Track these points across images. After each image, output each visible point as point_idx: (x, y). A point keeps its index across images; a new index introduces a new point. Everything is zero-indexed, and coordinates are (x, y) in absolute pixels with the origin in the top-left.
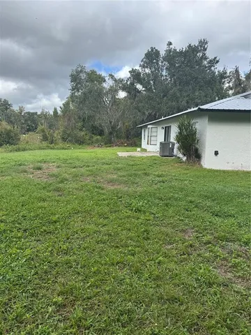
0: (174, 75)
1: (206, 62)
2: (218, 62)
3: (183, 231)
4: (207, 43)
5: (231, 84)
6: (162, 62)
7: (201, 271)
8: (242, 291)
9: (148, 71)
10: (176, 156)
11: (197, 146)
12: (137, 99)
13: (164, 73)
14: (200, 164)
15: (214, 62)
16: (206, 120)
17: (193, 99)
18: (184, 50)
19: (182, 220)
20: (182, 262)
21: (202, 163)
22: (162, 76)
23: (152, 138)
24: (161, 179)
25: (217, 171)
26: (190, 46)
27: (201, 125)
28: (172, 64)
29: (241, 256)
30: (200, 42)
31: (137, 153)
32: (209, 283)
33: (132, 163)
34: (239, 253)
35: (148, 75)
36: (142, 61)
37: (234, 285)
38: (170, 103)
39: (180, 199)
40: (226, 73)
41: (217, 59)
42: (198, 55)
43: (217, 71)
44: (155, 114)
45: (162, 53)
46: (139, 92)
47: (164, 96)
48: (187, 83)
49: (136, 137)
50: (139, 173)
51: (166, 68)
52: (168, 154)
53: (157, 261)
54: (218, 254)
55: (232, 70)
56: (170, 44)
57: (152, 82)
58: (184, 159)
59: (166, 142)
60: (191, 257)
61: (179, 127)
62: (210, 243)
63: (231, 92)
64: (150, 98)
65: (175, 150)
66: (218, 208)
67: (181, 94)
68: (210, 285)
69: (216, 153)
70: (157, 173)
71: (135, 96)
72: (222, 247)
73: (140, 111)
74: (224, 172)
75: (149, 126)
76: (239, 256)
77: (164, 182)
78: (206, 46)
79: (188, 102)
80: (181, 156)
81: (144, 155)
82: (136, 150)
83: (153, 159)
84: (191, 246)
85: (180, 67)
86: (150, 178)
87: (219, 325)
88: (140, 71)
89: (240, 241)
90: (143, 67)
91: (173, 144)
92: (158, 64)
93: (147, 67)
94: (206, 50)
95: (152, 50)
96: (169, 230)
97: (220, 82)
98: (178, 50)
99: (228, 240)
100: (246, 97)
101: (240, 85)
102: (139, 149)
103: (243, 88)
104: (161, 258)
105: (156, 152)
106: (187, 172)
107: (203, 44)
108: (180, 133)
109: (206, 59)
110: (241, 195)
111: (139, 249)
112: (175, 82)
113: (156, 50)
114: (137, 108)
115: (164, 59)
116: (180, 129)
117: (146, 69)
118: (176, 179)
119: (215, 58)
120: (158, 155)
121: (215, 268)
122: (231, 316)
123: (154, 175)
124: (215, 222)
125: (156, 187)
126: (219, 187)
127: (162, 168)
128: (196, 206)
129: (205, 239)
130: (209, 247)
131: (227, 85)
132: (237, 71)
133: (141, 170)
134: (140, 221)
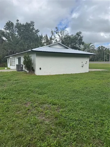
0: (21, 35)
1: (34, 31)
2: (39, 31)
3: (26, 104)
4: (34, 23)
5: (45, 41)
6: (15, 28)
7: (32, 119)
8: (48, 123)
9: (8, 31)
10: (24, 71)
11: (33, 66)
12: (3, 44)
13: (16, 33)
14: (34, 73)
15: (37, 31)
16: (35, 55)
17: (30, 46)
18: (25, 24)
19: (25, 99)
20: (24, 118)
21: (35, 73)
22: (15, 34)
23: (13, 63)
24: (16, 82)
25: (41, 76)
26: (27, 23)
27: (33, 57)
28: (20, 30)
29: (48, 109)
30: (31, 22)
31: (5, 70)
32: (35, 124)
33: (2, 75)
34: (48, 108)
35: (8, 34)
36: (5, 26)
37: (45, 122)
38: (20, 47)
39: (25, 90)
40: (42, 36)
41: (39, 30)
42: (31, 27)
43: (39, 35)
44: (14, 52)
45: (15, 24)
46: (5, 41)
47: (17, 44)
48: (27, 39)
49: (4, 62)
50: (5, 80)
51: (17, 31)
52: (20, 70)
53: (12, 121)
54: (39, 110)
55: (45, 35)
56: (18, 21)
57: (10, 37)
58: (28, 72)
59: (19, 64)
60: (28, 114)
61: (24, 58)
62: (36, 106)
63: (45, 44)
64: (10, 44)
65: (24, 68)
66: (40, 91)
67: (24, 44)
68: (36, 124)
69: (40, 69)
70: (15, 79)
71: (2, 42)
72: (41, 107)
73: (5, 50)
74: (44, 76)
75: (10, 57)
76: (47, 109)
77: (18, 83)
78: (34, 24)
79: (28, 47)
80: (26, 70)
81: (9, 71)
82: (5, 69)
83: (13, 72)
84: (29, 110)
85: (23, 31)
86: (11, 82)
87: (39, 140)
88: (4, 31)
89: (48, 103)
90: (6, 29)
91: (23, 66)
92: (13, 29)
93: (8, 30)
94: (34, 25)
95: (9, 22)
96: (19, 105)
97: (41, 40)
98: (22, 24)
99: (44, 103)
100: (49, 46)
101: (48, 41)
102: (6, 68)
103: (49, 43)
104: (14, 119)
105: (15, 69)
106: (29, 77)
107: (32, 23)
108: (25, 61)
109: (34, 29)
110: (49, 85)
111: (3, 117)
112: (22, 38)
113: (12, 22)
114: (4, 48)
115: (16, 27)
116: (25, 59)
117: (7, 31)
118: (24, 81)
119: (38, 30)
120: (16, 70)
121: (38, 117)
122: (43, 135)
123: (13, 80)
124: (39, 97)
125: (14, 86)
126: (41, 82)
127: (18, 76)
128: (32, 92)
129: (34, 105)
130: (36, 108)
131: (44, 41)
132: (47, 36)
133: (6, 78)
134: (4, 103)
